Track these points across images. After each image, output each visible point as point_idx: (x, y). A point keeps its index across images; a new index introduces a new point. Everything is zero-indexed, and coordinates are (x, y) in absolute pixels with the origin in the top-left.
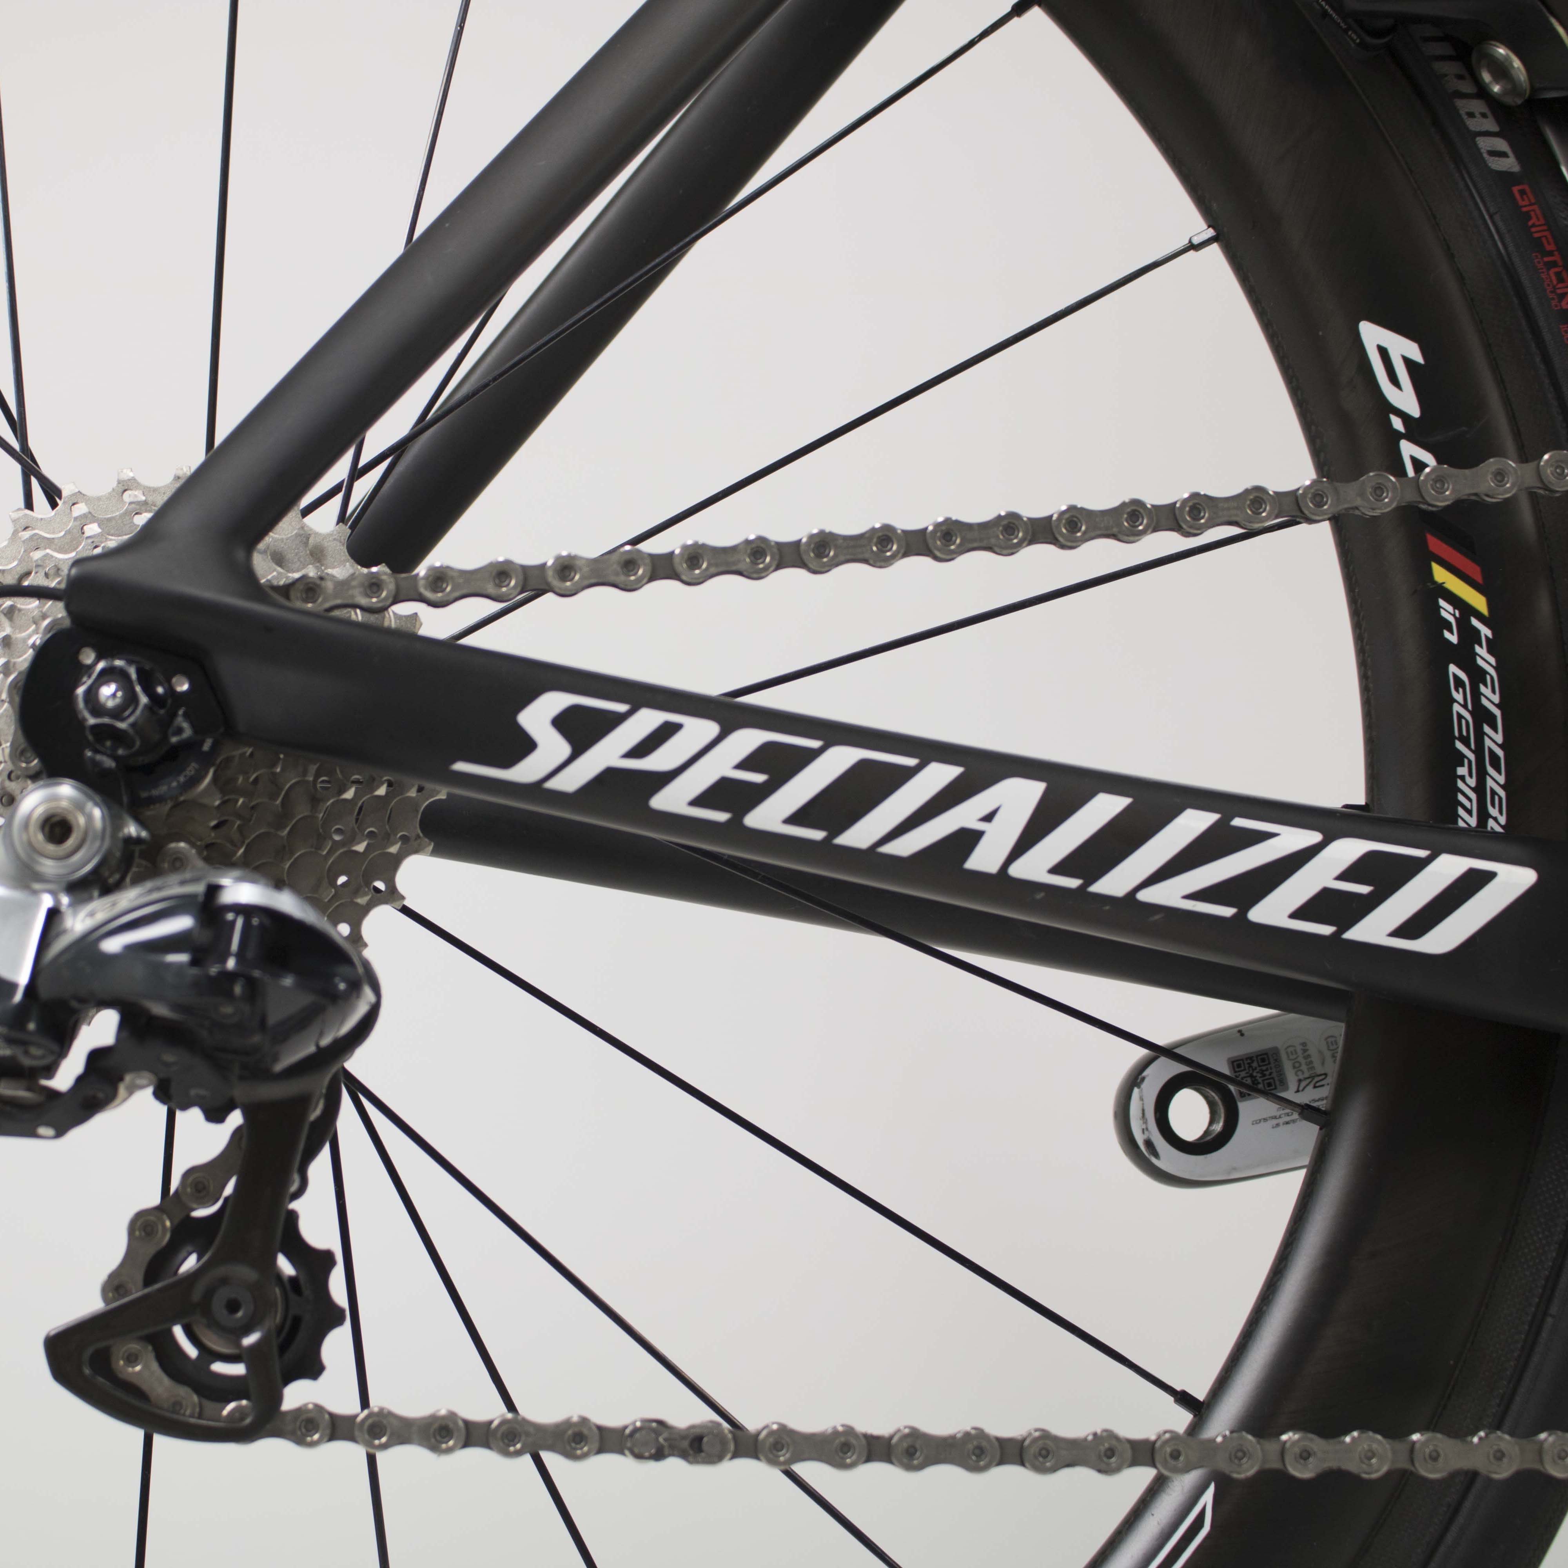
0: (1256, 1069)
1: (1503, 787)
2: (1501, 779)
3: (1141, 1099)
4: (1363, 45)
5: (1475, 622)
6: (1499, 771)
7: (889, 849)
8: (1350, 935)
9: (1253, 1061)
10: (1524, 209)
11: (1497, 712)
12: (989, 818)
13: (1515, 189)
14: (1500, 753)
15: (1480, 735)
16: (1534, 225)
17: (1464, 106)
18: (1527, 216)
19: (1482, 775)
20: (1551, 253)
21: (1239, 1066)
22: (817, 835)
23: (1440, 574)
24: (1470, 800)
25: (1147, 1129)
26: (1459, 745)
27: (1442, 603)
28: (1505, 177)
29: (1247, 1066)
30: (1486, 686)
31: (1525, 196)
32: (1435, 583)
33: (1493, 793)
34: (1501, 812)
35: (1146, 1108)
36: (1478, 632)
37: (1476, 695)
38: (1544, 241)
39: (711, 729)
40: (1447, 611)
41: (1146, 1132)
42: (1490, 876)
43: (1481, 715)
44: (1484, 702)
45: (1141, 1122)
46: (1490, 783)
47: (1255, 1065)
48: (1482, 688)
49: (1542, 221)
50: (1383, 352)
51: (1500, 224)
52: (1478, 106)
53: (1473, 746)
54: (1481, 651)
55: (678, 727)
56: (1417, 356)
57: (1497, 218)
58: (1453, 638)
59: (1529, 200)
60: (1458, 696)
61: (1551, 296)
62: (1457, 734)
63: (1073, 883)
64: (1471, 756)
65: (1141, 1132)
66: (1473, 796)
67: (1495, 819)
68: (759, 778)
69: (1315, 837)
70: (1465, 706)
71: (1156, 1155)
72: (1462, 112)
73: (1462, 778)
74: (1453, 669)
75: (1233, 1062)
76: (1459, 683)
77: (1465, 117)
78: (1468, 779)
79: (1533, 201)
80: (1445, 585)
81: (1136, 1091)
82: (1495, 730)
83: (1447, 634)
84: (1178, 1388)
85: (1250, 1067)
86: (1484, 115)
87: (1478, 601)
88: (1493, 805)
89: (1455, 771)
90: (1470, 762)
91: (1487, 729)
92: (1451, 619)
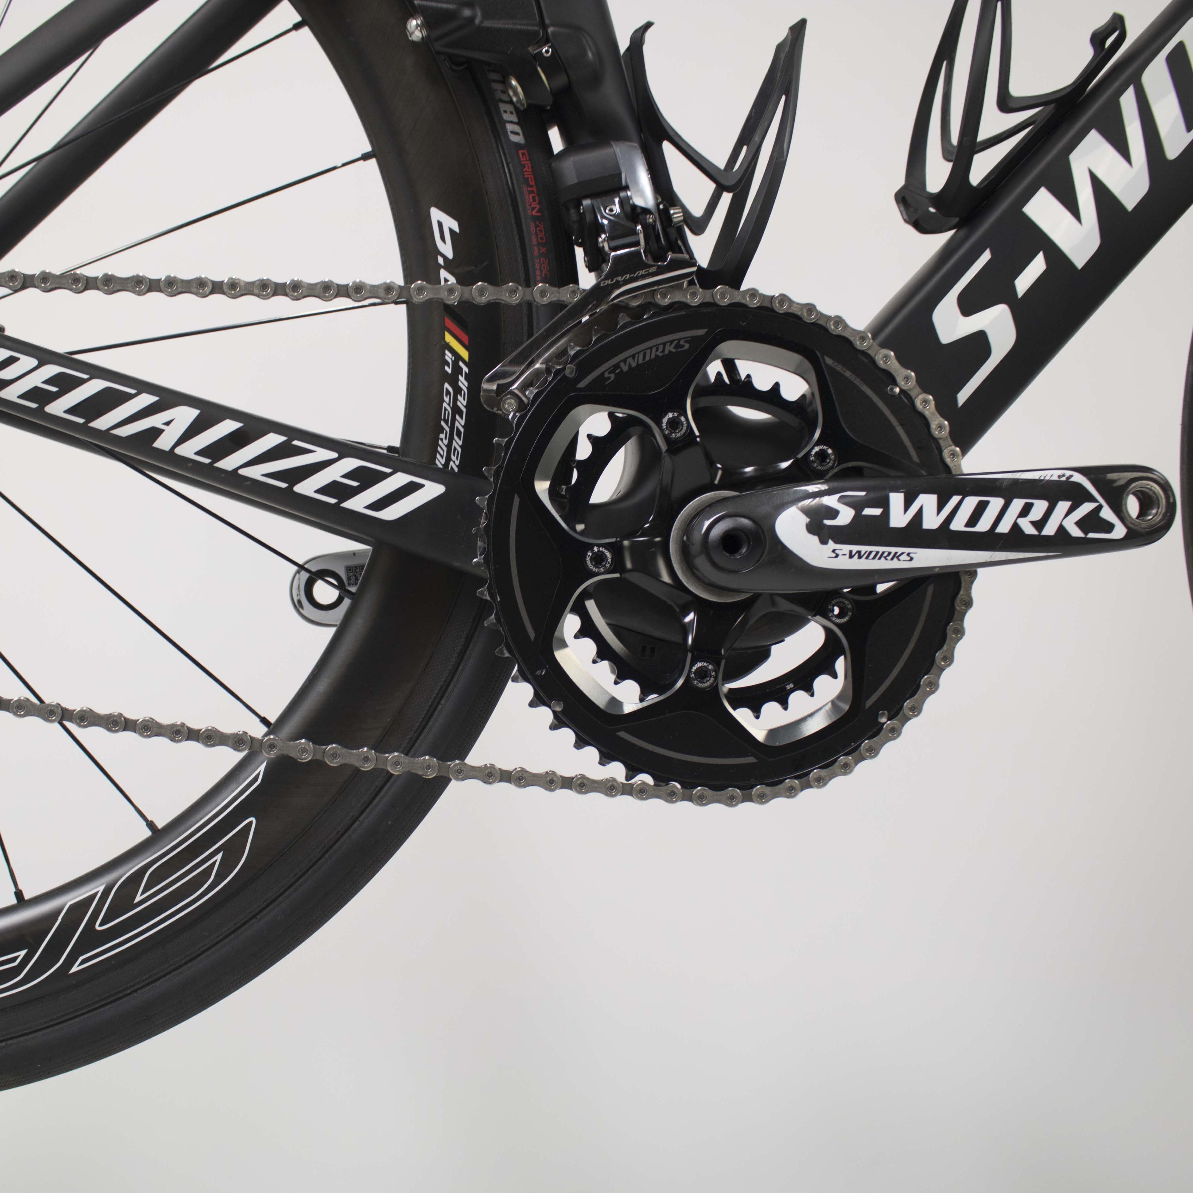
0: (358, 572)
1: (461, 447)
2: (460, 443)
3: (299, 579)
4: (451, 68)
5: (461, 364)
6: (460, 439)
7: (116, 432)
8: (344, 505)
9: (357, 569)
10: (523, 163)
11: (464, 410)
12: (168, 424)
13: (520, 152)
14: (462, 430)
15: (454, 420)
16: (526, 171)
17: (503, 107)
18: (524, 166)
19: (451, 439)
20: (532, 186)
21: (350, 570)
22: (81, 421)
23: (449, 338)
24: (443, 451)
25: (299, 594)
26: (443, 423)
27: (447, 352)
28: (517, 145)
29: (354, 571)
30: (461, 396)
31: (524, 156)
32: (445, 341)
33: (455, 449)
34: (457, 459)
35: (300, 584)
36: (461, 369)
37: (455, 400)
38: (530, 179)
39: (34, 362)
40: (449, 357)
41: (299, 596)
42: (421, 486)
43: (456, 410)
44: (459, 403)
45: (297, 590)
46: (454, 444)
47: (358, 570)
48: (459, 397)
49: (530, 170)
50: (440, 224)
51: (512, 169)
52: (509, 108)
53: (449, 425)
54: (462, 378)
55: (17, 359)
56: (456, 229)
57: (510, 165)
58: (449, 370)
59: (526, 159)
60: (446, 399)
61: (529, 208)
62: (443, 417)
63: (207, 461)
64: (448, 430)
65: (296, 595)
66: (445, 449)
67: (454, 462)
68: (54, 389)
69: (335, 455)
70: (449, 404)
71: (302, 607)
72: (502, 110)
73: (442, 440)
74: (446, 385)
75: (347, 568)
76: (448, 392)
77: (502, 112)
78: (444, 440)
79: (528, 159)
80: (450, 344)
81: (297, 575)
82: (462, 418)
83: (446, 368)
84: (262, 715)
85: (355, 571)
86: (511, 113)
87: (464, 354)
88: (454, 455)
89: (439, 436)
90: (446, 432)
91: (457, 417)
92: (450, 361)
